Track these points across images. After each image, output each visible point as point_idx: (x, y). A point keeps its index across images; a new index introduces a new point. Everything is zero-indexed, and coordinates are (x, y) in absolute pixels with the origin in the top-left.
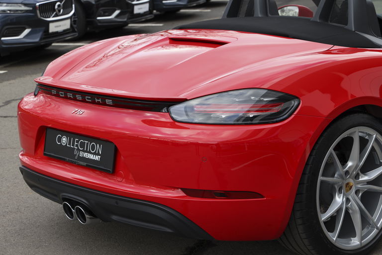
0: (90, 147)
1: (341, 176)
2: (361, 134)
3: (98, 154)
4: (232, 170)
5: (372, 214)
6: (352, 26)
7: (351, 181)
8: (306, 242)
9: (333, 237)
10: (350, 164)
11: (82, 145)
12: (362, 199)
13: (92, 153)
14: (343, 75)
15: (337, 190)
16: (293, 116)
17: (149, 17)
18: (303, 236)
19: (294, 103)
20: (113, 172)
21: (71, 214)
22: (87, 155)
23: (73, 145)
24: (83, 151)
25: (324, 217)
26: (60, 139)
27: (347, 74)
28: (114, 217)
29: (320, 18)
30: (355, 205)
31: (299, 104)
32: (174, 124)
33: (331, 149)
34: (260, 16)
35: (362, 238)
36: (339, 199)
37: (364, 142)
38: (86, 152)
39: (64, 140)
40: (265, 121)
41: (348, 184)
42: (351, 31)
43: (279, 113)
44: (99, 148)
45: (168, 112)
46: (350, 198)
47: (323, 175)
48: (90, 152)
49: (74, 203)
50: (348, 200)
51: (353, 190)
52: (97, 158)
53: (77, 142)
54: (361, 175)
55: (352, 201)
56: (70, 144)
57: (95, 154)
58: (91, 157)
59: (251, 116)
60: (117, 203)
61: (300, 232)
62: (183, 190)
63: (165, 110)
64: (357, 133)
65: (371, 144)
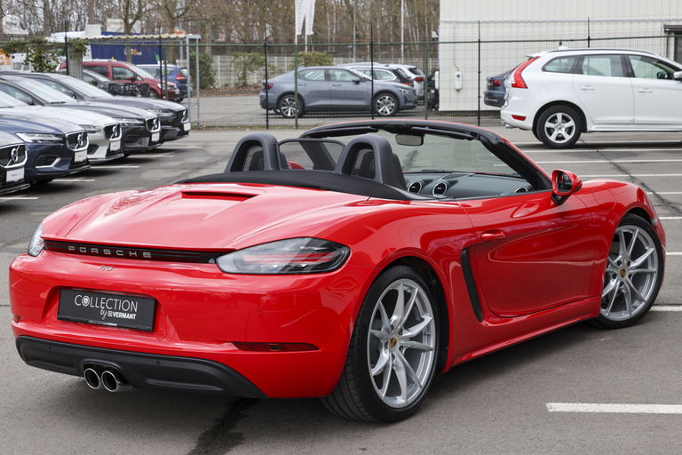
0: (121, 305)
1: (387, 330)
2: (405, 288)
3: (133, 312)
4: (282, 326)
5: (415, 370)
6: (379, 178)
7: (396, 336)
8: (356, 398)
9: (382, 393)
10: (394, 318)
11: (111, 304)
12: (406, 356)
13: (125, 312)
14: (373, 229)
15: (384, 345)
16: (344, 266)
17: (24, 187)
18: (354, 392)
19: (344, 252)
20: (153, 331)
21: (95, 382)
22: (116, 314)
23: (99, 304)
24: (113, 310)
25: (374, 372)
26: (80, 300)
27: (377, 228)
28: (151, 381)
29: (343, 171)
30: (400, 361)
31: (350, 252)
32: (221, 275)
33: (379, 301)
34: (271, 169)
35: (408, 396)
36: (385, 355)
37: (407, 296)
38: (117, 310)
39: (86, 300)
40: (316, 270)
41: (392, 340)
42: (379, 184)
43: (331, 263)
44: (133, 305)
45: (216, 263)
46: (395, 354)
47: (373, 328)
48: (122, 311)
49: (100, 369)
50: (393, 357)
51: (398, 346)
52: (132, 316)
53: (104, 301)
54: (404, 331)
55: (397, 358)
56: (94, 304)
57: (129, 312)
58: (124, 316)
59: (304, 265)
60: (158, 362)
61: (351, 387)
62: (235, 344)
63: (212, 261)
64: (401, 286)
65: (414, 299)
